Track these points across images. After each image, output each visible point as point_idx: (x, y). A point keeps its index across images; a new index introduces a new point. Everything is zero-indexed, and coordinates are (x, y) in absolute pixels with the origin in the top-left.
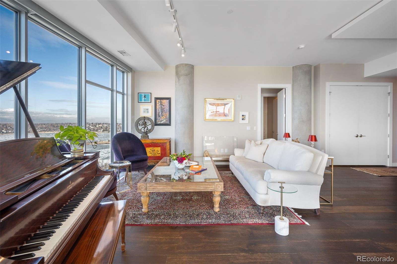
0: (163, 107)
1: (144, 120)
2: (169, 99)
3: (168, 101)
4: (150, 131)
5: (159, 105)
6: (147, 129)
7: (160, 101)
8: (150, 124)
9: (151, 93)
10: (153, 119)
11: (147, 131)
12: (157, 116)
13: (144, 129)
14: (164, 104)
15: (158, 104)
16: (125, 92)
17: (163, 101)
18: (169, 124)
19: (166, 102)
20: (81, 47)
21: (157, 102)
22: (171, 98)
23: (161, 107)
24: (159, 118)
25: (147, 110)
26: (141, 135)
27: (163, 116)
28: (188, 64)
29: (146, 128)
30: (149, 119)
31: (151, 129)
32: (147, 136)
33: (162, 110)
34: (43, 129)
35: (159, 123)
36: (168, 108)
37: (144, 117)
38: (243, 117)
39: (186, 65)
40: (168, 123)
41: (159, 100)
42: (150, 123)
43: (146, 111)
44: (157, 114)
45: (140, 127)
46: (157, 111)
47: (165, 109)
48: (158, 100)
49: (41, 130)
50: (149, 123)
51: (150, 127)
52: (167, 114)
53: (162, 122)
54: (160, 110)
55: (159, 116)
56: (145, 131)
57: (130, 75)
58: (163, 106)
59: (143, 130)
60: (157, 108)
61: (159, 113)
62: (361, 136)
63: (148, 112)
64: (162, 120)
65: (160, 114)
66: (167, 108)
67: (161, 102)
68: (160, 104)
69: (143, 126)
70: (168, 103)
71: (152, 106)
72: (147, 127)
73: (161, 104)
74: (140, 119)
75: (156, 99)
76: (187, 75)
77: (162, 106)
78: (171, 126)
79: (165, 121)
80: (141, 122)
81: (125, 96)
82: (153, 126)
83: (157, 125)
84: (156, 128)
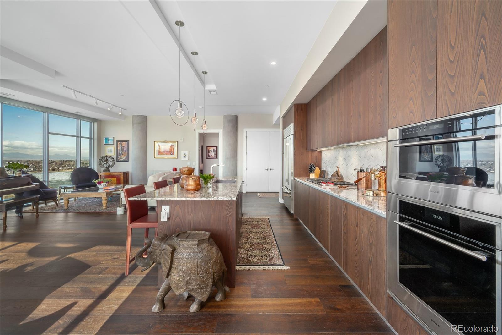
1: (107, 158)
2: (128, 142)
3: (126, 143)
4: (111, 166)
5: (120, 146)
6: (109, 165)
7: (121, 143)
9: (114, 137)
10: (115, 157)
11: (108, 166)
12: (119, 155)
13: (106, 165)
15: (119, 146)
16: (92, 137)
17: (123, 143)
18: (128, 161)
19: (125, 144)
20: (45, 112)
23: (121, 147)
25: (111, 150)
26: (103, 169)
27: (123, 154)
28: (140, 115)
30: (110, 157)
32: (108, 170)
33: (123, 150)
34: (70, 167)
35: (120, 160)
37: (107, 156)
38: (184, 155)
39: (138, 116)
41: (120, 143)
42: (111, 160)
43: (110, 151)
44: (119, 153)
45: (103, 163)
46: (118, 151)
47: (124, 150)
49: (68, 167)
50: (110, 160)
51: (111, 163)
52: (126, 153)
53: (122, 160)
54: (121, 150)
55: (120, 155)
57: (96, 124)
58: (123, 147)
59: (105, 165)
60: (118, 148)
61: (120, 152)
62: (271, 170)
63: (111, 152)
65: (121, 153)
66: (126, 148)
67: (121, 144)
68: (120, 145)
69: (105, 162)
71: (114, 147)
72: (109, 163)
73: (121, 146)
74: (103, 157)
75: (118, 141)
76: (139, 123)
79: (124, 158)
80: (104, 160)
81: (92, 140)
82: (114, 162)
83: (118, 161)
84: (117, 164)
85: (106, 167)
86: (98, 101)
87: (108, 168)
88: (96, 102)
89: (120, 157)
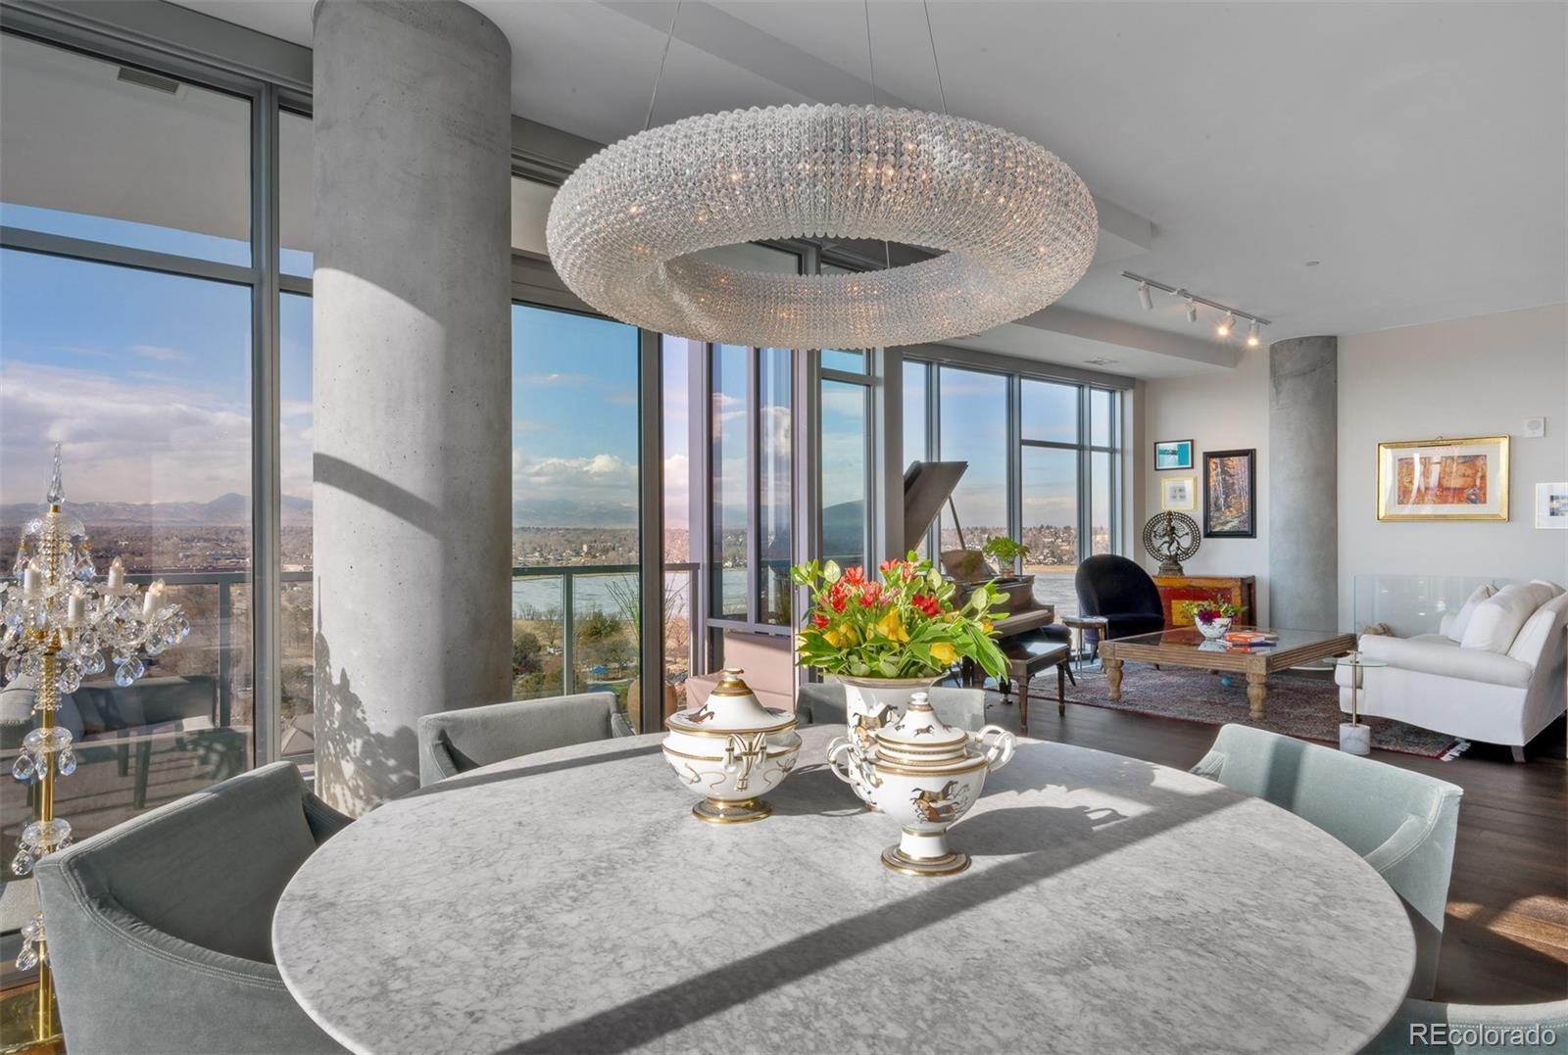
0: (1231, 481)
1: (1170, 521)
2: (1250, 454)
3: (1245, 460)
4: (1188, 553)
5: (1217, 475)
6: (1178, 549)
7: (1221, 461)
8: (1187, 534)
9: (1192, 441)
10: (1198, 516)
11: (1177, 554)
12: (1213, 508)
13: (1169, 547)
14: (1231, 471)
15: (1213, 473)
16: (1118, 446)
17: (1230, 463)
18: (1251, 533)
19: (1239, 465)
21: (1213, 466)
22: (1255, 450)
23: (1224, 479)
24: (1217, 514)
25: (1181, 490)
26: (1160, 564)
27: (1229, 507)
28: (1308, 338)
29: (1175, 545)
30: (1183, 518)
31: (1189, 549)
32: (1176, 568)
33: (1228, 490)
35: (1217, 529)
36: (1245, 483)
37: (1170, 514)
39: (1301, 341)
40: (1247, 528)
41: (1217, 460)
42: (1187, 530)
43: (1178, 494)
44: (1212, 501)
45: (1157, 543)
46: (1212, 492)
47: (1236, 487)
48: (1214, 460)
50: (1182, 529)
51: (1186, 542)
52: (1242, 500)
53: (1227, 528)
54: (1220, 489)
55: (1218, 509)
56: (1173, 553)
57: (1129, 397)
58: (1231, 476)
59: (1165, 551)
60: (1212, 484)
61: (1217, 498)
63: (1183, 497)
64: (1229, 519)
65: (1222, 501)
66: (1242, 482)
67: (1223, 466)
68: (1219, 470)
69: (1167, 539)
70: (1246, 466)
71: (1195, 480)
72: (1178, 543)
73: (1224, 472)
74: (1157, 519)
75: (1209, 456)
76: (1305, 374)
77: (1227, 478)
78: (1255, 537)
79: (1235, 522)
80: (1160, 528)
81: (1118, 457)
82: (1196, 540)
83: (1209, 535)
84: (1208, 543)
85: (1170, 557)
86: (1199, 306)
87: (1174, 560)
88: (1194, 314)
89: (1218, 518)
